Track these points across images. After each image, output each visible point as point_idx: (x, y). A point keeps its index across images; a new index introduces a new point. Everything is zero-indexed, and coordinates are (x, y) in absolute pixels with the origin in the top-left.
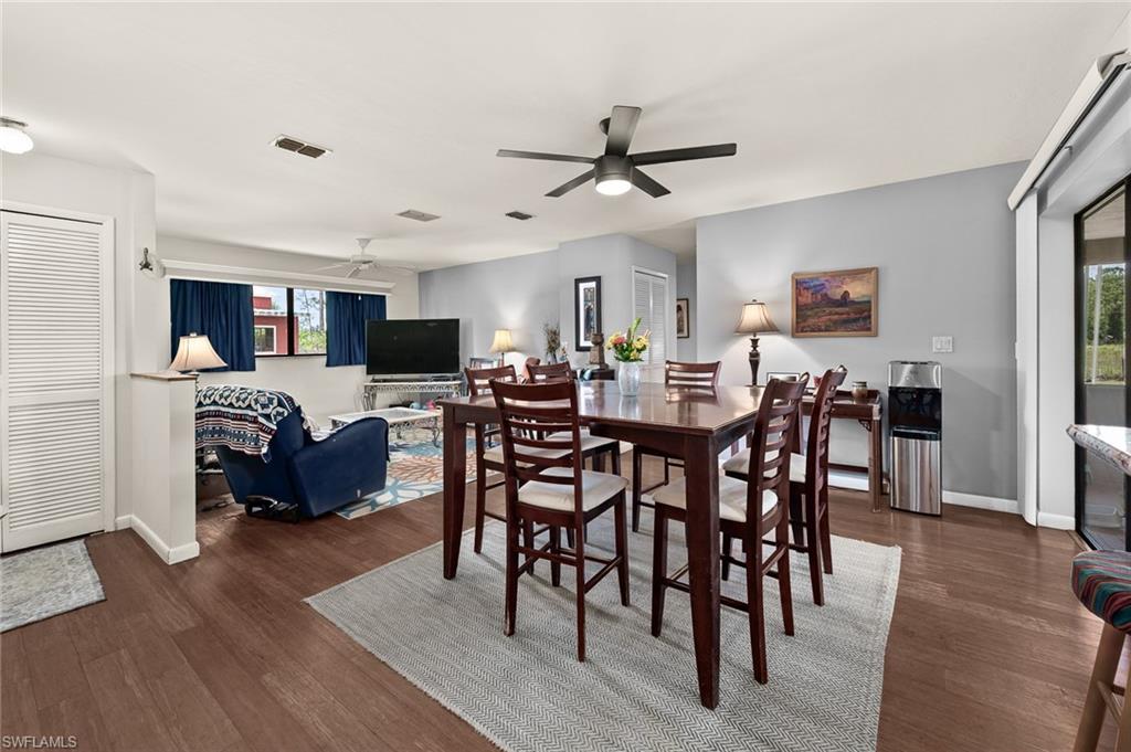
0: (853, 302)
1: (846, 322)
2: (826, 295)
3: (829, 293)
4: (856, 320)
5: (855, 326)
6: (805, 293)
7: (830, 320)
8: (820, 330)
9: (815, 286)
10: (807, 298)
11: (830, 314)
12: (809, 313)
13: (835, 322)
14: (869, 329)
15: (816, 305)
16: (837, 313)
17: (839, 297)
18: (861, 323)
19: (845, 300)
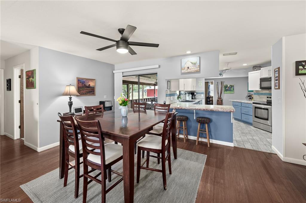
0: (91, 87)
1: (89, 92)
2: (85, 84)
3: (86, 84)
4: (91, 92)
5: (91, 93)
6: (80, 83)
7: (86, 91)
8: (84, 94)
9: (82, 82)
10: (80, 85)
11: (86, 90)
12: (81, 89)
13: (87, 92)
14: (94, 94)
15: (83, 87)
16: (87, 90)
17: (88, 85)
18: (92, 92)
19: (89, 86)
